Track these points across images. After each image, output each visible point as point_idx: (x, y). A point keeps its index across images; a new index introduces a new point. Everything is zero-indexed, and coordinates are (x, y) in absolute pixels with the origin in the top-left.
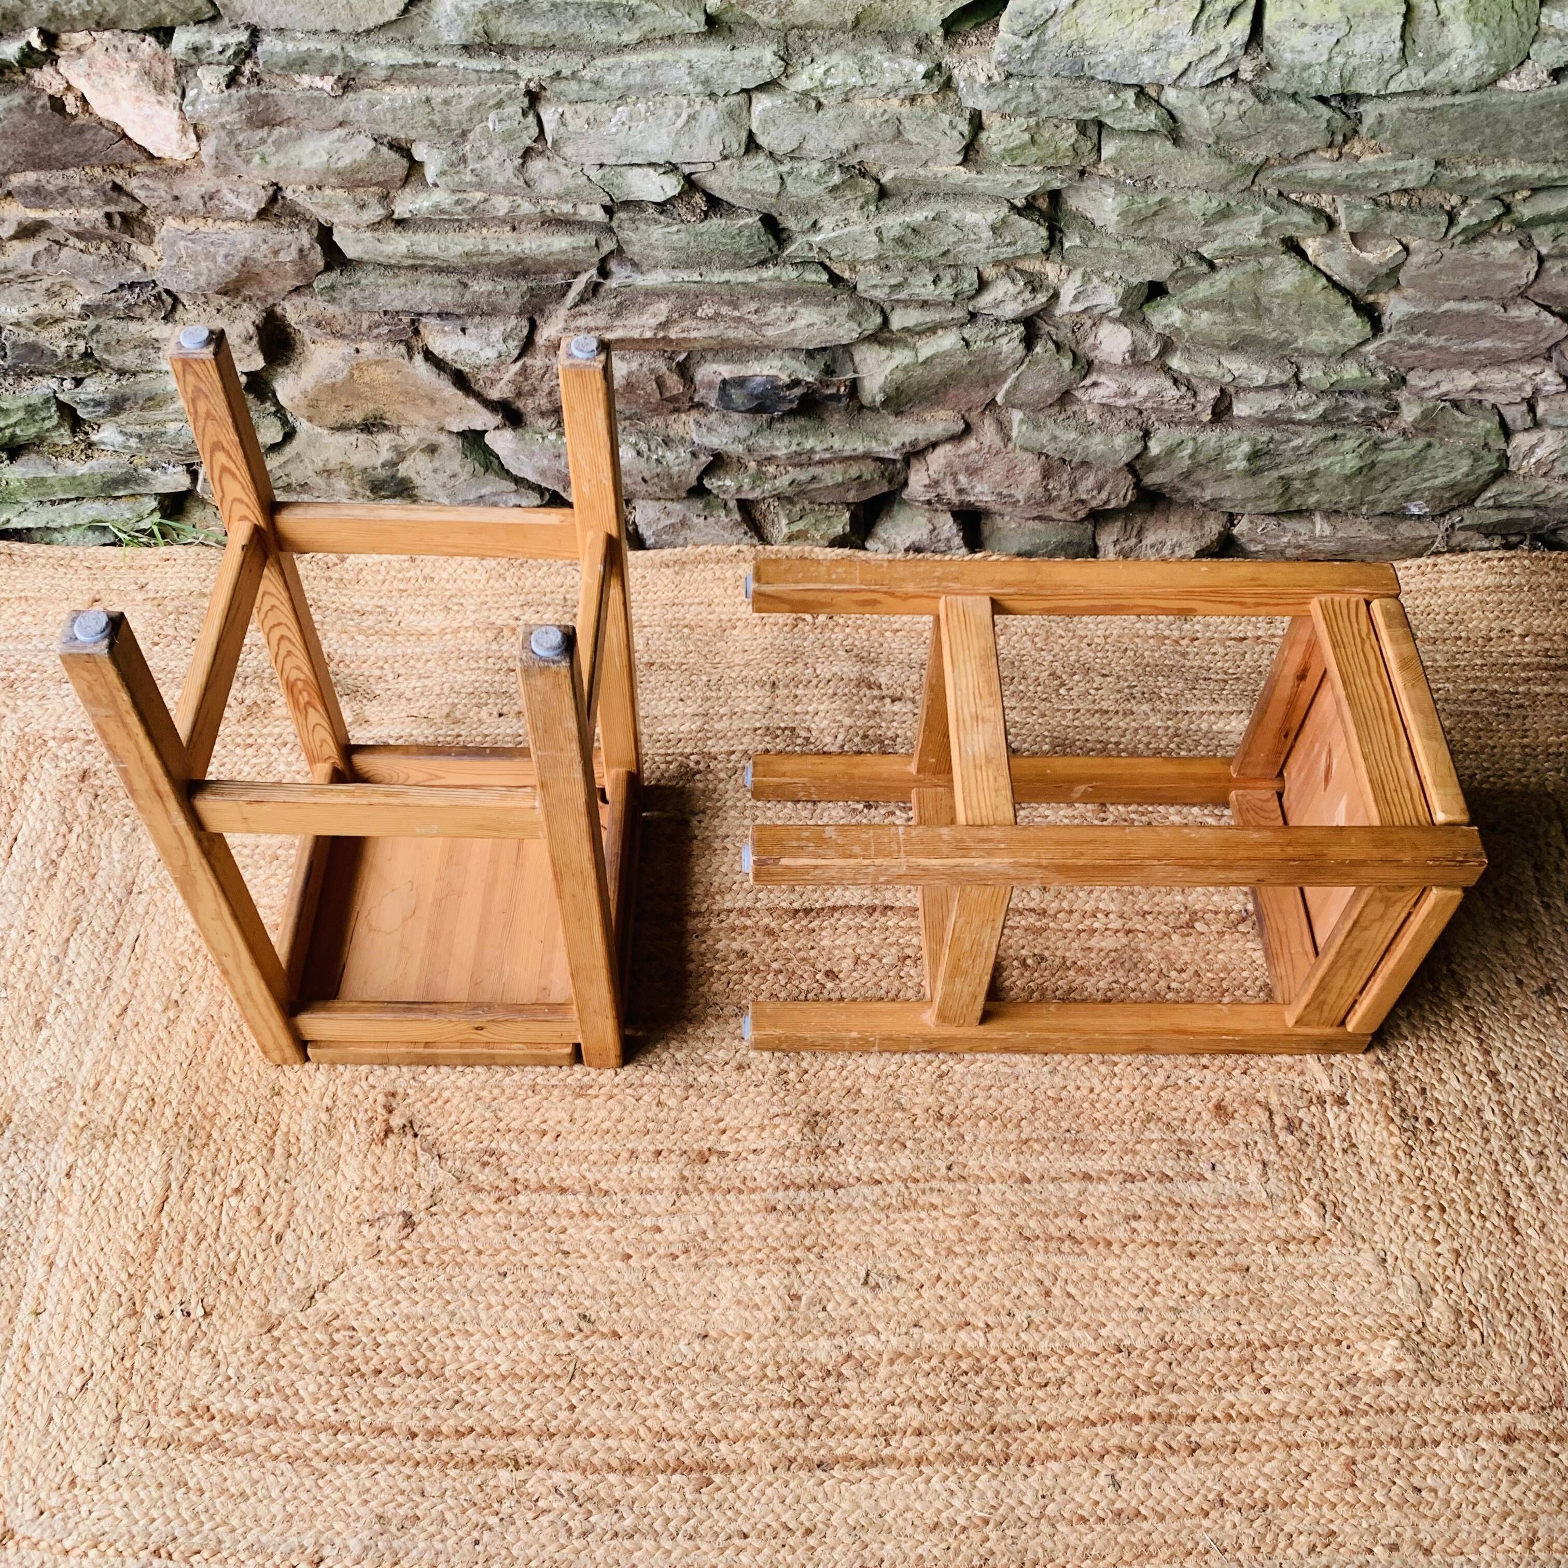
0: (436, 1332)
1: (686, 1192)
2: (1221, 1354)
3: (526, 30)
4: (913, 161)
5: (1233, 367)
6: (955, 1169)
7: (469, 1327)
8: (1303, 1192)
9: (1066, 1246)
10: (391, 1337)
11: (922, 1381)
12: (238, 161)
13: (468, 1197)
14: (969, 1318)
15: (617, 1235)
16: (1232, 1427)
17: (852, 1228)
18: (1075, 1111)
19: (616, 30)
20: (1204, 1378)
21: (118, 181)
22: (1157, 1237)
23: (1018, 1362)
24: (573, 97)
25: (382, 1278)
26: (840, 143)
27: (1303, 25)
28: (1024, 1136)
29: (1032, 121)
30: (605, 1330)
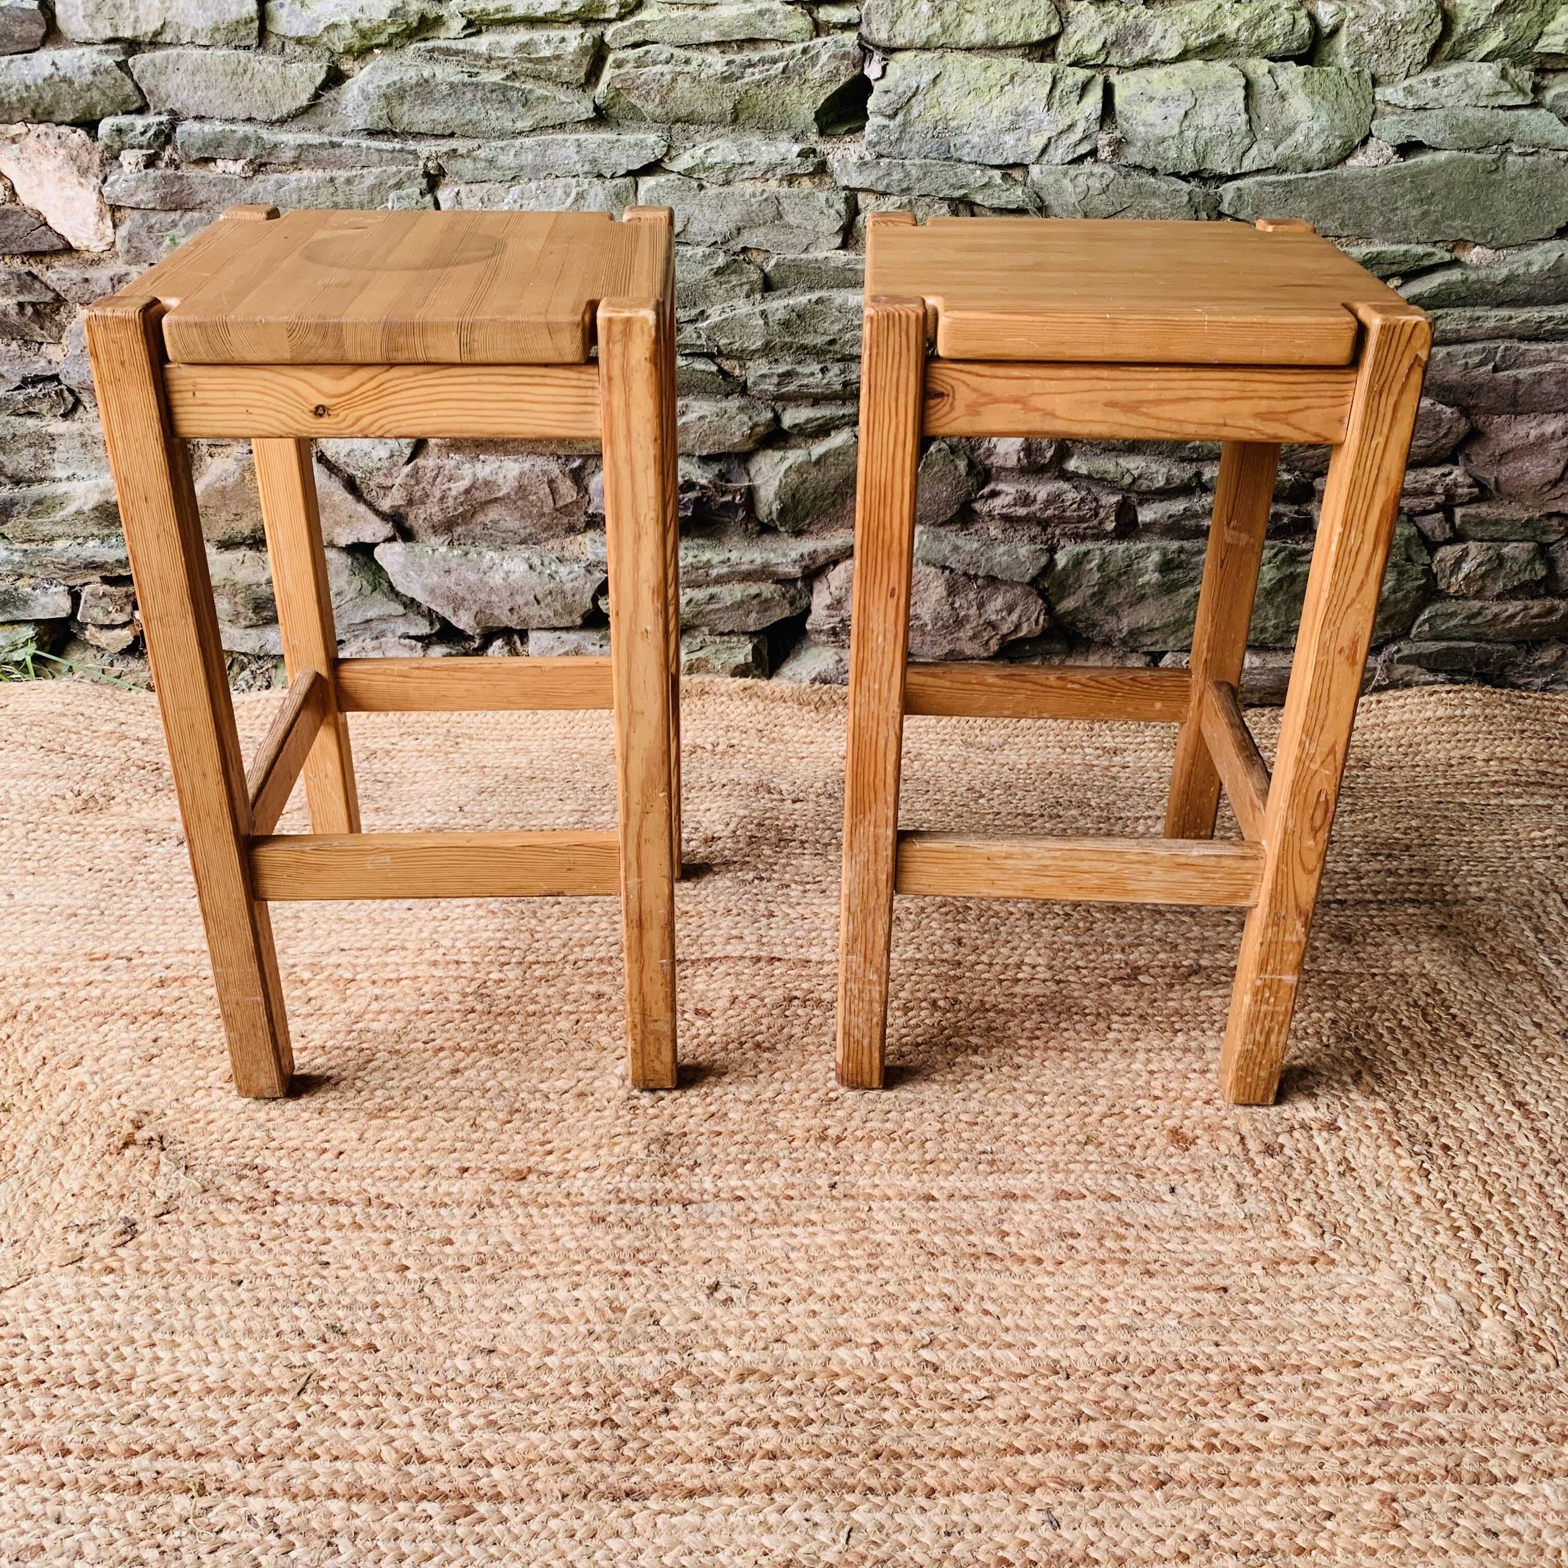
0: (132, 1341)
1: (491, 1205)
2: (1196, 1377)
3: (427, 117)
4: (794, 246)
5: (1132, 466)
6: (840, 1188)
7: (177, 1338)
8: (1292, 1213)
9: (983, 1263)
10: (69, 1347)
11: (782, 1400)
12: (149, 245)
13: (212, 1207)
14: (850, 1334)
15: (395, 1247)
16: (1217, 1457)
17: (703, 1244)
18: (992, 1132)
19: (510, 116)
20: (1174, 1403)
21: (35, 271)
22: (1101, 1254)
23: (915, 1381)
24: (468, 177)
25: (77, 1284)
26: (723, 226)
27: (1151, 99)
28: (928, 1157)
29: (905, 199)
30: (359, 1342)
